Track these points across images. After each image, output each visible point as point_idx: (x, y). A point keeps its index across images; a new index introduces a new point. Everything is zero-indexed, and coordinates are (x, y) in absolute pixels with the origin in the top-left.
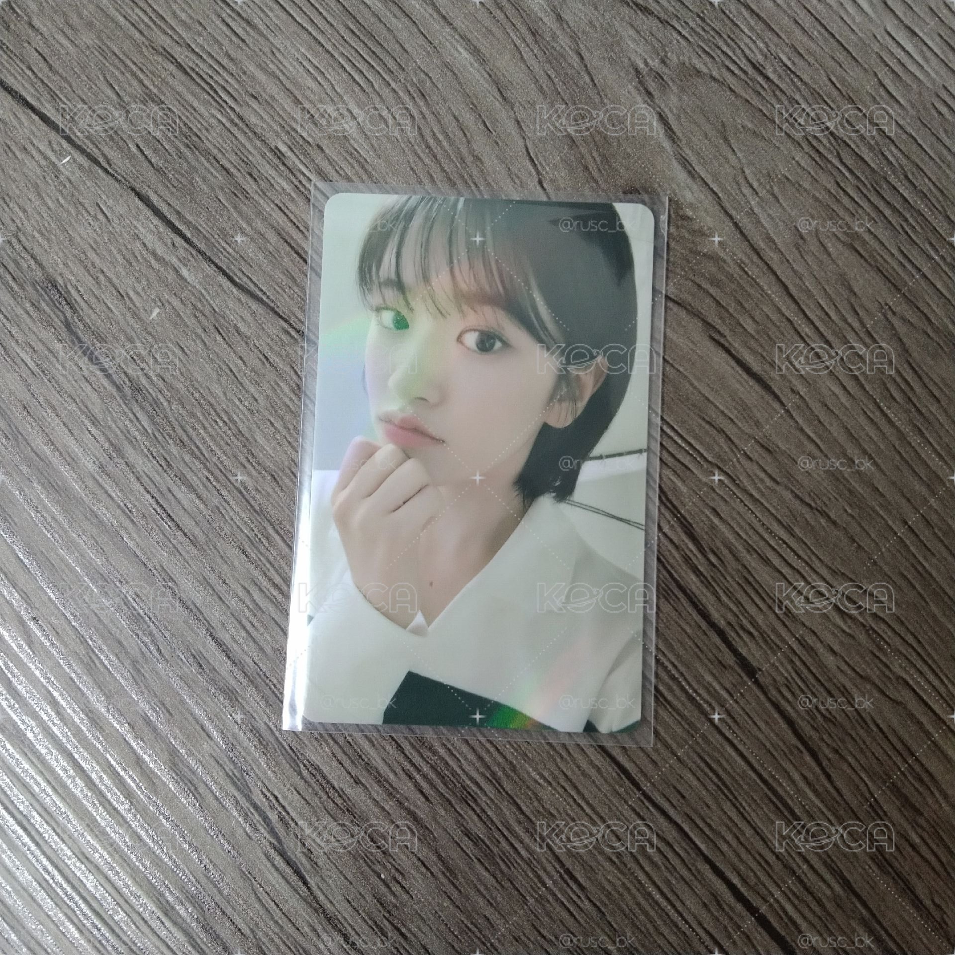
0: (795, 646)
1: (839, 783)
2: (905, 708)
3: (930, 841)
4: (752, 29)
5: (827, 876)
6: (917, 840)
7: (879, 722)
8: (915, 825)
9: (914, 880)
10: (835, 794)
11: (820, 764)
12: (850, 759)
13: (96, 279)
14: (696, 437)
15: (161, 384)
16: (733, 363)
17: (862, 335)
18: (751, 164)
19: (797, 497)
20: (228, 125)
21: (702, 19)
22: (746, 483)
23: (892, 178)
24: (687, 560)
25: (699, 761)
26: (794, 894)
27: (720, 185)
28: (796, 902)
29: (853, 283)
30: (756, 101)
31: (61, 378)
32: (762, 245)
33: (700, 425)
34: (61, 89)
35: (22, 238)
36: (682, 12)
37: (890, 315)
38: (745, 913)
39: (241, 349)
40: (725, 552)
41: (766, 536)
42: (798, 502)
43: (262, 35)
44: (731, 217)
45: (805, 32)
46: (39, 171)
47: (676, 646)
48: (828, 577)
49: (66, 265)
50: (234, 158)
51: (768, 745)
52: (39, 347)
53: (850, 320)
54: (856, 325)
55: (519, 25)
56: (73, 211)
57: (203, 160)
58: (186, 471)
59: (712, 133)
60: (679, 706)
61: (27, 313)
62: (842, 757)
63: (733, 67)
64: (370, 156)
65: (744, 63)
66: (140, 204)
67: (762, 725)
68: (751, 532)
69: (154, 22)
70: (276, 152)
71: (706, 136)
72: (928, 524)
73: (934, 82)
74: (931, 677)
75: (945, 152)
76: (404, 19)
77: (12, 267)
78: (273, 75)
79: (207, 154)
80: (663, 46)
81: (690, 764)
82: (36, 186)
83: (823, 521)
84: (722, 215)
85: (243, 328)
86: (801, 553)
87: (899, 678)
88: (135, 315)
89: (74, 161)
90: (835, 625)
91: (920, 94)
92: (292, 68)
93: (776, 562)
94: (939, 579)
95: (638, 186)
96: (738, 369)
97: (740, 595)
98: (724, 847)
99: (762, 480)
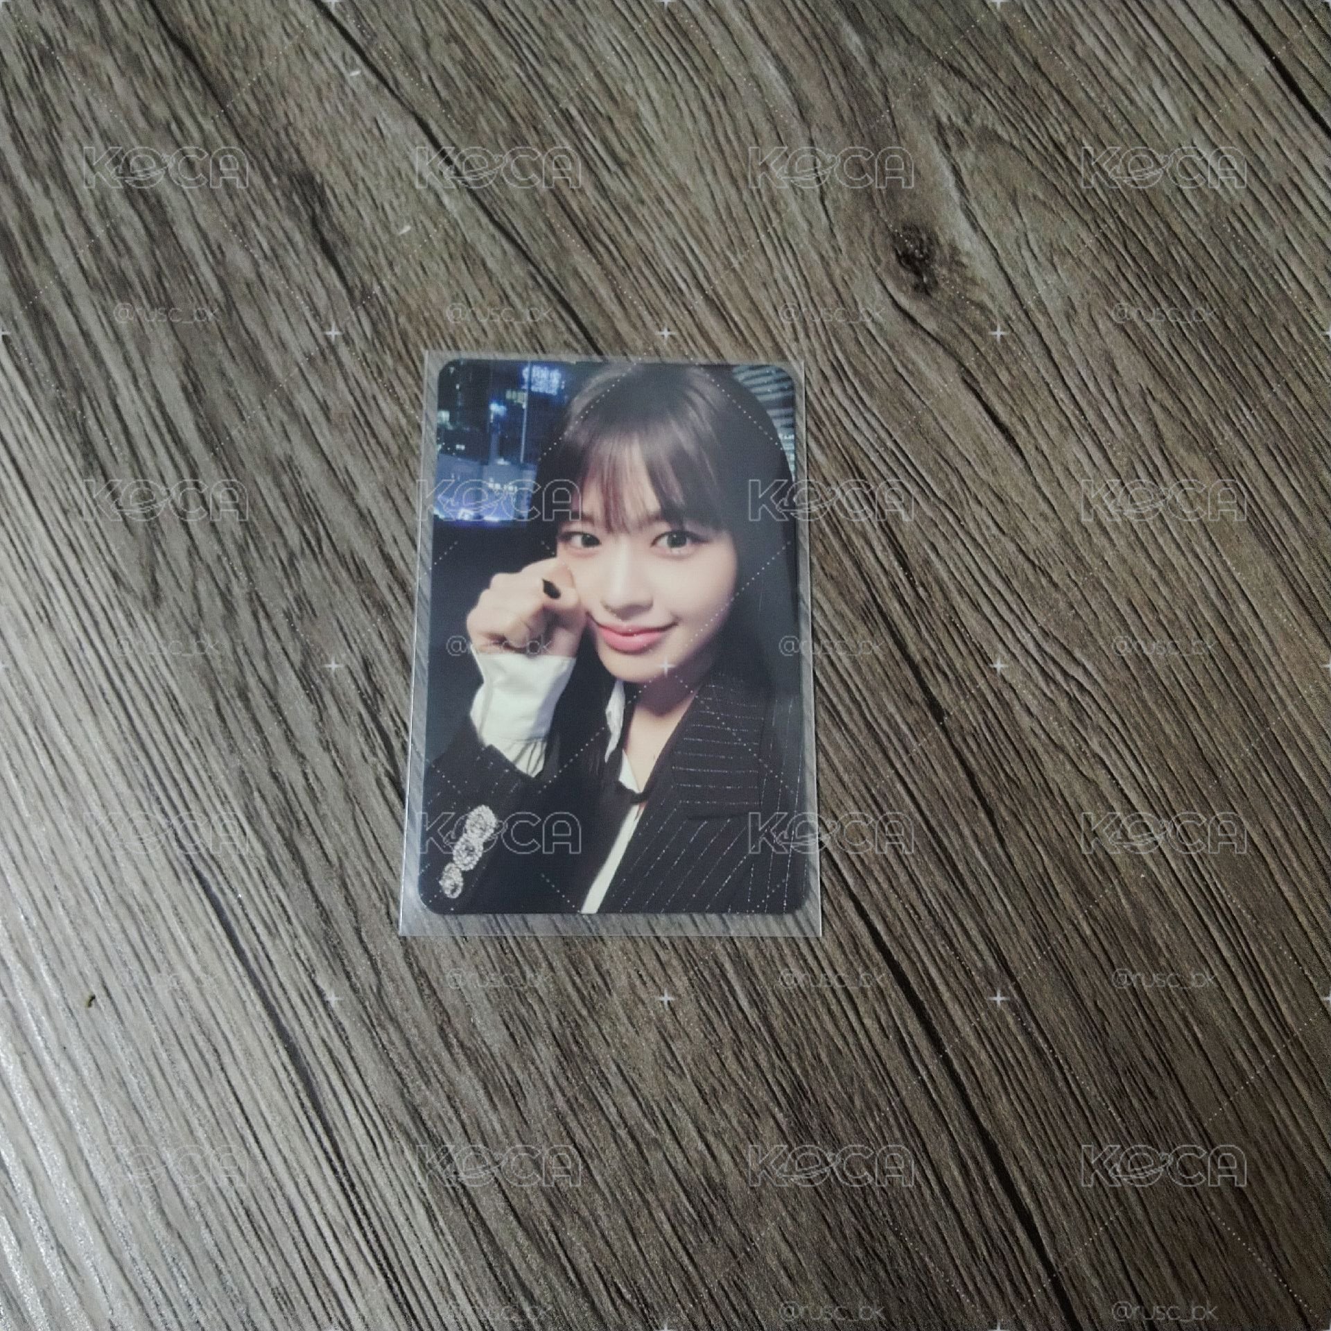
0: (990, 697)
1: (1012, 851)
2: (1097, 787)
3: (1102, 936)
4: (1059, 112)
5: (982, 947)
6: (1088, 932)
7: (1066, 795)
8: (1089, 916)
9: (1078, 975)
10: (1004, 859)
11: (994, 824)
12: (1028, 827)
13: (355, 186)
14: (929, 471)
15: (393, 295)
16: (980, 408)
17: (1117, 411)
18: (1034, 230)
19: (1021, 550)
20: (525, 80)
21: (1013, 93)
22: (972, 526)
23: (1174, 276)
24: (894, 587)
25: (864, 791)
26: (942, 957)
27: (1001, 243)
28: (942, 966)
29: (1117, 362)
30: (1050, 176)
31: (294, 270)
33: (936, 462)
34: (369, 11)
35: (291, 132)
36: (994, 83)
37: (1149, 400)
38: (883, 965)
39: (482, 282)
40: (936, 588)
41: (982, 582)
42: (1021, 557)
43: (578, 9)
44: (1006, 274)
45: (1112, 126)
46: (324, 76)
47: (864, 669)
48: (1039, 638)
49: (328, 166)
50: (523, 111)
51: (942, 791)
52: (280, 235)
53: (1108, 395)
54: (1113, 402)
55: (832, 58)
56: (349, 119)
57: (491, 104)
58: (396, 383)
59: (1002, 195)
60: (855, 730)
61: (277, 201)
62: (1021, 824)
63: (1034, 141)
64: (657, 136)
65: (1045, 140)
66: (418, 129)
67: (940, 771)
68: (966, 575)
70: (566, 115)
71: (995, 195)
72: (1154, 609)
73: (1232, 199)
74: (1132, 764)
75: (1232, 264)
76: (722, 28)
77: (272, 154)
78: (580, 46)
79: (496, 100)
80: (969, 108)
81: (854, 792)
82: (319, 91)
83: (1044, 581)
84: (997, 270)
85: (490, 263)
86: (1014, 607)
87: (1095, 755)
88: (386, 228)
89: (363, 76)
90: (1036, 685)
91: (1216, 207)
92: (600, 43)
93: (987, 610)
94: (1155, 665)
95: (918, 224)
96: (985, 414)
97: (942, 634)
98: (874, 888)
99: (988, 528)
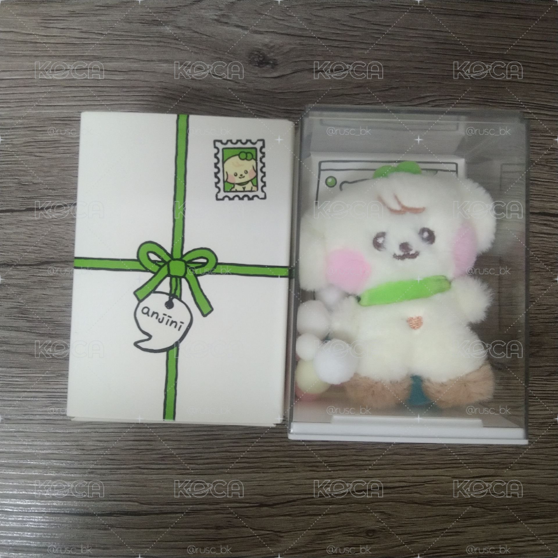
18: (274, 14)
27: (272, 28)
29: (335, 18)
32: (300, 33)
37: (354, 16)
42: (382, 92)
44: (284, 34)
55: (170, 41)
59: (255, 16)
69: (70, 147)
72: (421, 62)
76: (138, 73)
80: (216, 6)
94: (439, 74)
